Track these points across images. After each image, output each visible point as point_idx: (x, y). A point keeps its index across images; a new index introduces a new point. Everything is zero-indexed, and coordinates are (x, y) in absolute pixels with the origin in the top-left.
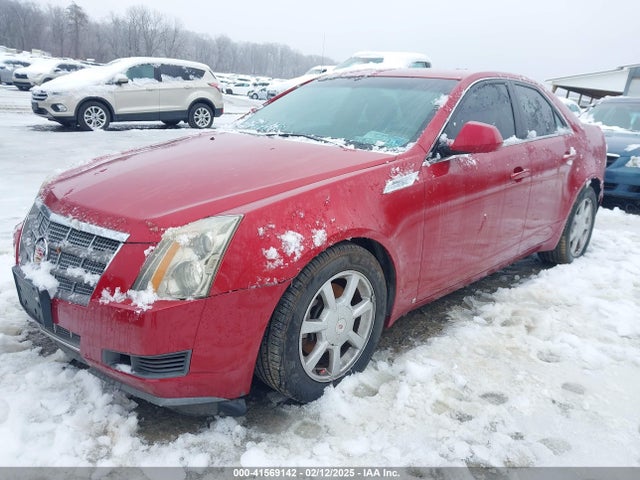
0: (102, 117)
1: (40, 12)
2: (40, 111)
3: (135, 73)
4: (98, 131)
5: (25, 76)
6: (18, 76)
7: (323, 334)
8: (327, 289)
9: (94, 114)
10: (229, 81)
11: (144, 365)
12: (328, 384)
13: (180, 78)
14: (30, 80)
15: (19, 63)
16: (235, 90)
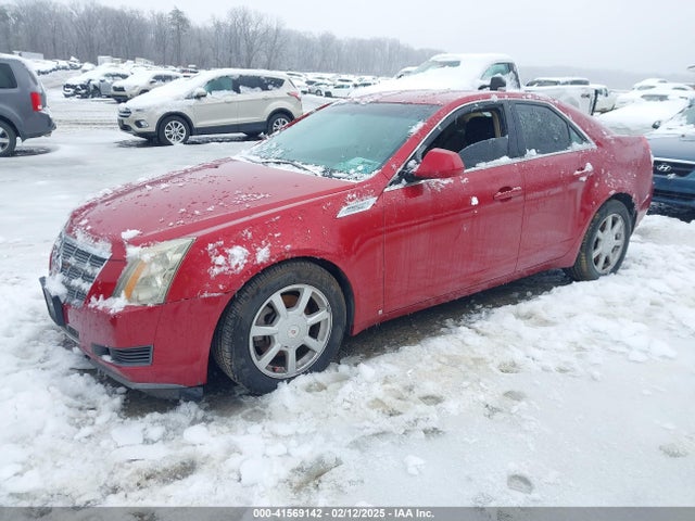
0: (182, 131)
1: (143, 19)
2: (125, 128)
3: (215, 85)
4: (178, 145)
5: (122, 89)
6: (116, 89)
7: (275, 337)
8: (277, 299)
9: (174, 129)
10: (329, 83)
11: (120, 356)
12: (282, 380)
13: (258, 89)
14: (127, 93)
15: (118, 75)
16: (334, 92)
